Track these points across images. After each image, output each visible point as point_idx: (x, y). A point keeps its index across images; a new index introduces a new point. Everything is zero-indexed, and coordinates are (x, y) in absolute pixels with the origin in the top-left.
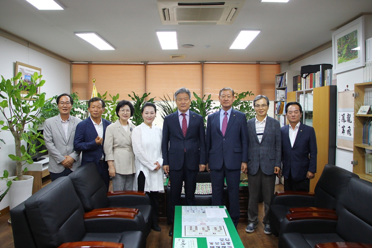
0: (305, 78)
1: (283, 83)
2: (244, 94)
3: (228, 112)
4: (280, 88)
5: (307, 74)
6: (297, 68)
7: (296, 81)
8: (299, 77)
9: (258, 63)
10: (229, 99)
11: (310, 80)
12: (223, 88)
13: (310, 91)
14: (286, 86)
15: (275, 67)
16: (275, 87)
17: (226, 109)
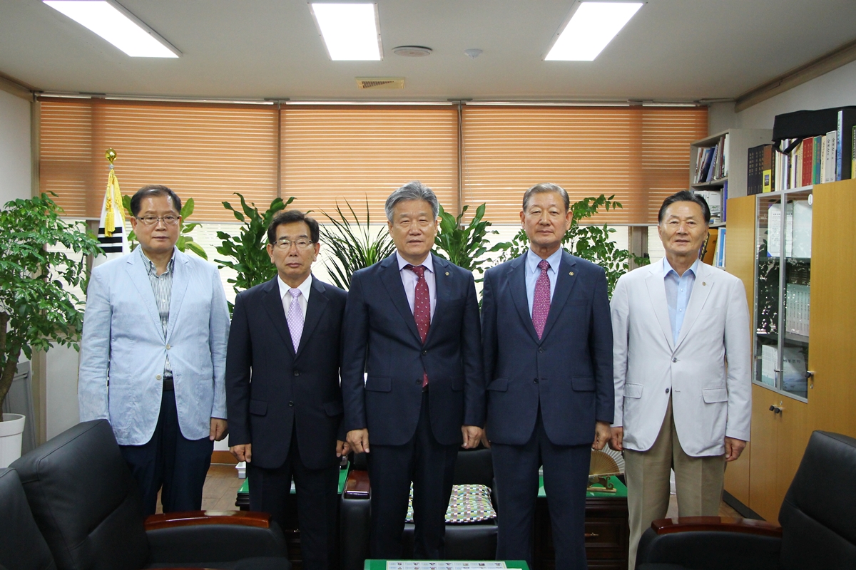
0: (788, 152)
1: (714, 168)
2: (591, 204)
3: (550, 260)
4: (707, 183)
5: (794, 140)
6: (762, 119)
7: (758, 162)
8: (768, 150)
9: (637, 106)
10: (553, 219)
11: (804, 160)
12: (535, 185)
13: (803, 196)
14: (725, 179)
15: (690, 119)
16: (691, 183)
17: (544, 251)
